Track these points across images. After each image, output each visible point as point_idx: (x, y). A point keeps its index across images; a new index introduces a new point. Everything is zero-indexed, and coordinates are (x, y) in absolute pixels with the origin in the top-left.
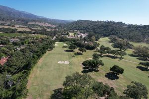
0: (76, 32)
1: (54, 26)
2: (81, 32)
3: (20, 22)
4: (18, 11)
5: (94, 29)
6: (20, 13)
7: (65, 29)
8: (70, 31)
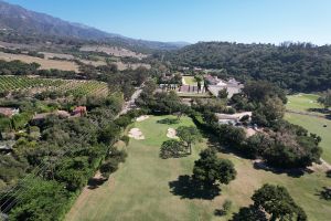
0: (200, 73)
1: (140, 57)
2: (213, 75)
3: (63, 45)
4: (67, 22)
5: (251, 65)
6: (71, 27)
7: (169, 63)
8: (182, 71)
